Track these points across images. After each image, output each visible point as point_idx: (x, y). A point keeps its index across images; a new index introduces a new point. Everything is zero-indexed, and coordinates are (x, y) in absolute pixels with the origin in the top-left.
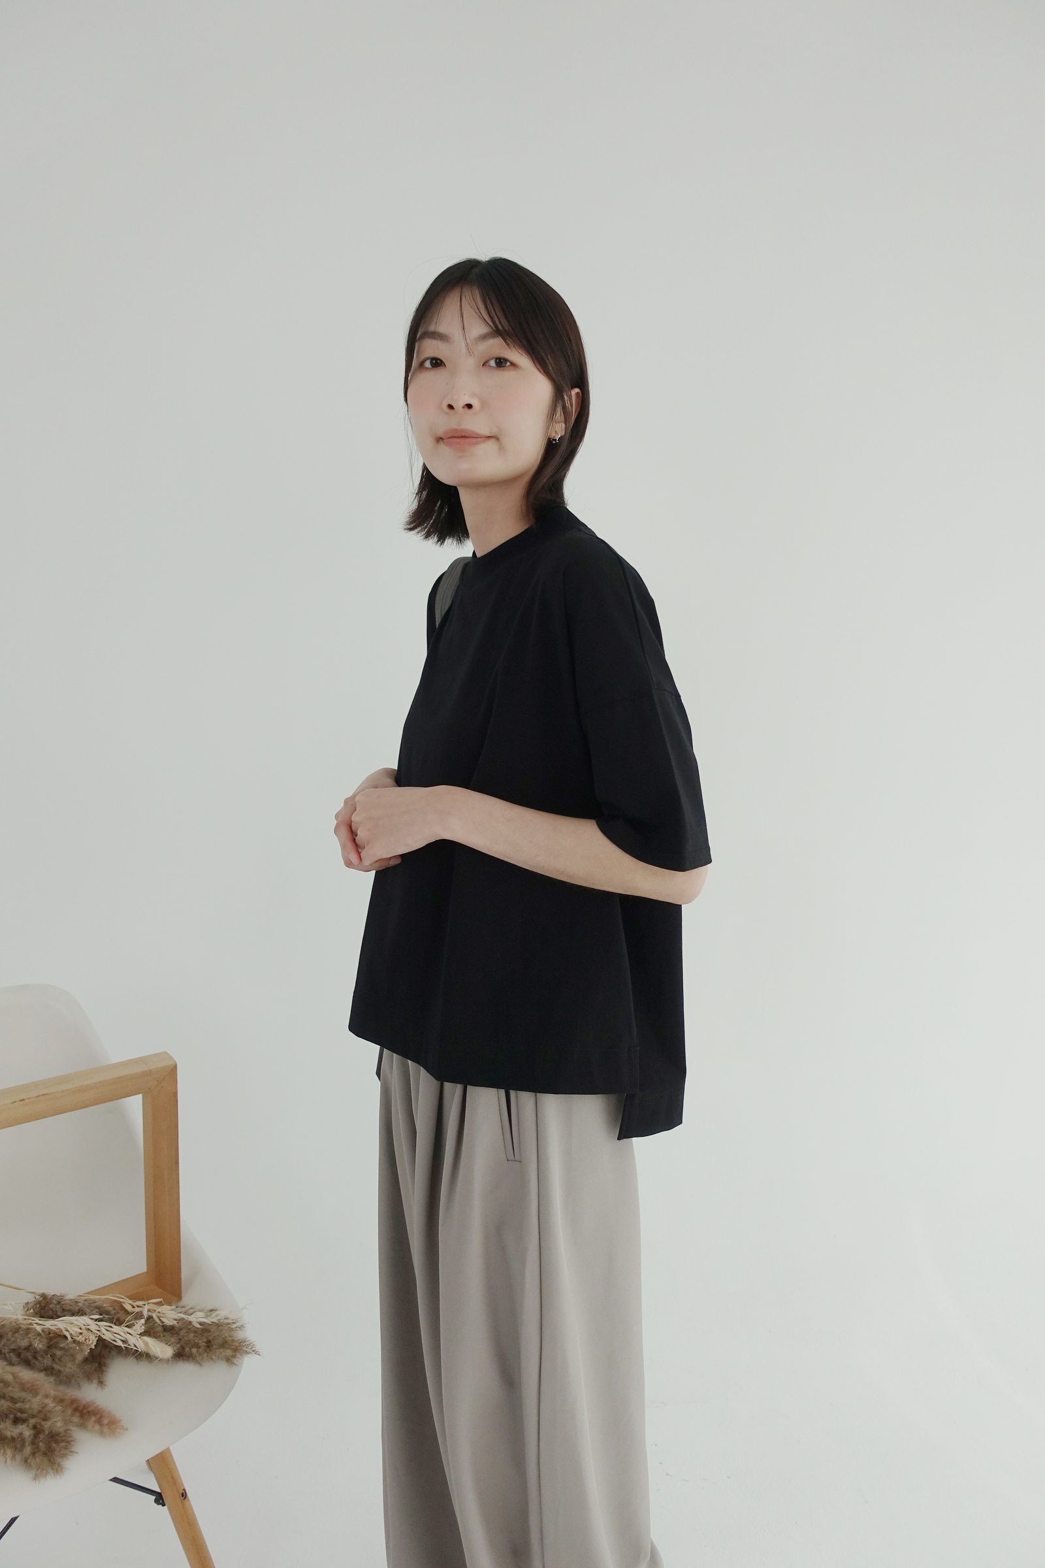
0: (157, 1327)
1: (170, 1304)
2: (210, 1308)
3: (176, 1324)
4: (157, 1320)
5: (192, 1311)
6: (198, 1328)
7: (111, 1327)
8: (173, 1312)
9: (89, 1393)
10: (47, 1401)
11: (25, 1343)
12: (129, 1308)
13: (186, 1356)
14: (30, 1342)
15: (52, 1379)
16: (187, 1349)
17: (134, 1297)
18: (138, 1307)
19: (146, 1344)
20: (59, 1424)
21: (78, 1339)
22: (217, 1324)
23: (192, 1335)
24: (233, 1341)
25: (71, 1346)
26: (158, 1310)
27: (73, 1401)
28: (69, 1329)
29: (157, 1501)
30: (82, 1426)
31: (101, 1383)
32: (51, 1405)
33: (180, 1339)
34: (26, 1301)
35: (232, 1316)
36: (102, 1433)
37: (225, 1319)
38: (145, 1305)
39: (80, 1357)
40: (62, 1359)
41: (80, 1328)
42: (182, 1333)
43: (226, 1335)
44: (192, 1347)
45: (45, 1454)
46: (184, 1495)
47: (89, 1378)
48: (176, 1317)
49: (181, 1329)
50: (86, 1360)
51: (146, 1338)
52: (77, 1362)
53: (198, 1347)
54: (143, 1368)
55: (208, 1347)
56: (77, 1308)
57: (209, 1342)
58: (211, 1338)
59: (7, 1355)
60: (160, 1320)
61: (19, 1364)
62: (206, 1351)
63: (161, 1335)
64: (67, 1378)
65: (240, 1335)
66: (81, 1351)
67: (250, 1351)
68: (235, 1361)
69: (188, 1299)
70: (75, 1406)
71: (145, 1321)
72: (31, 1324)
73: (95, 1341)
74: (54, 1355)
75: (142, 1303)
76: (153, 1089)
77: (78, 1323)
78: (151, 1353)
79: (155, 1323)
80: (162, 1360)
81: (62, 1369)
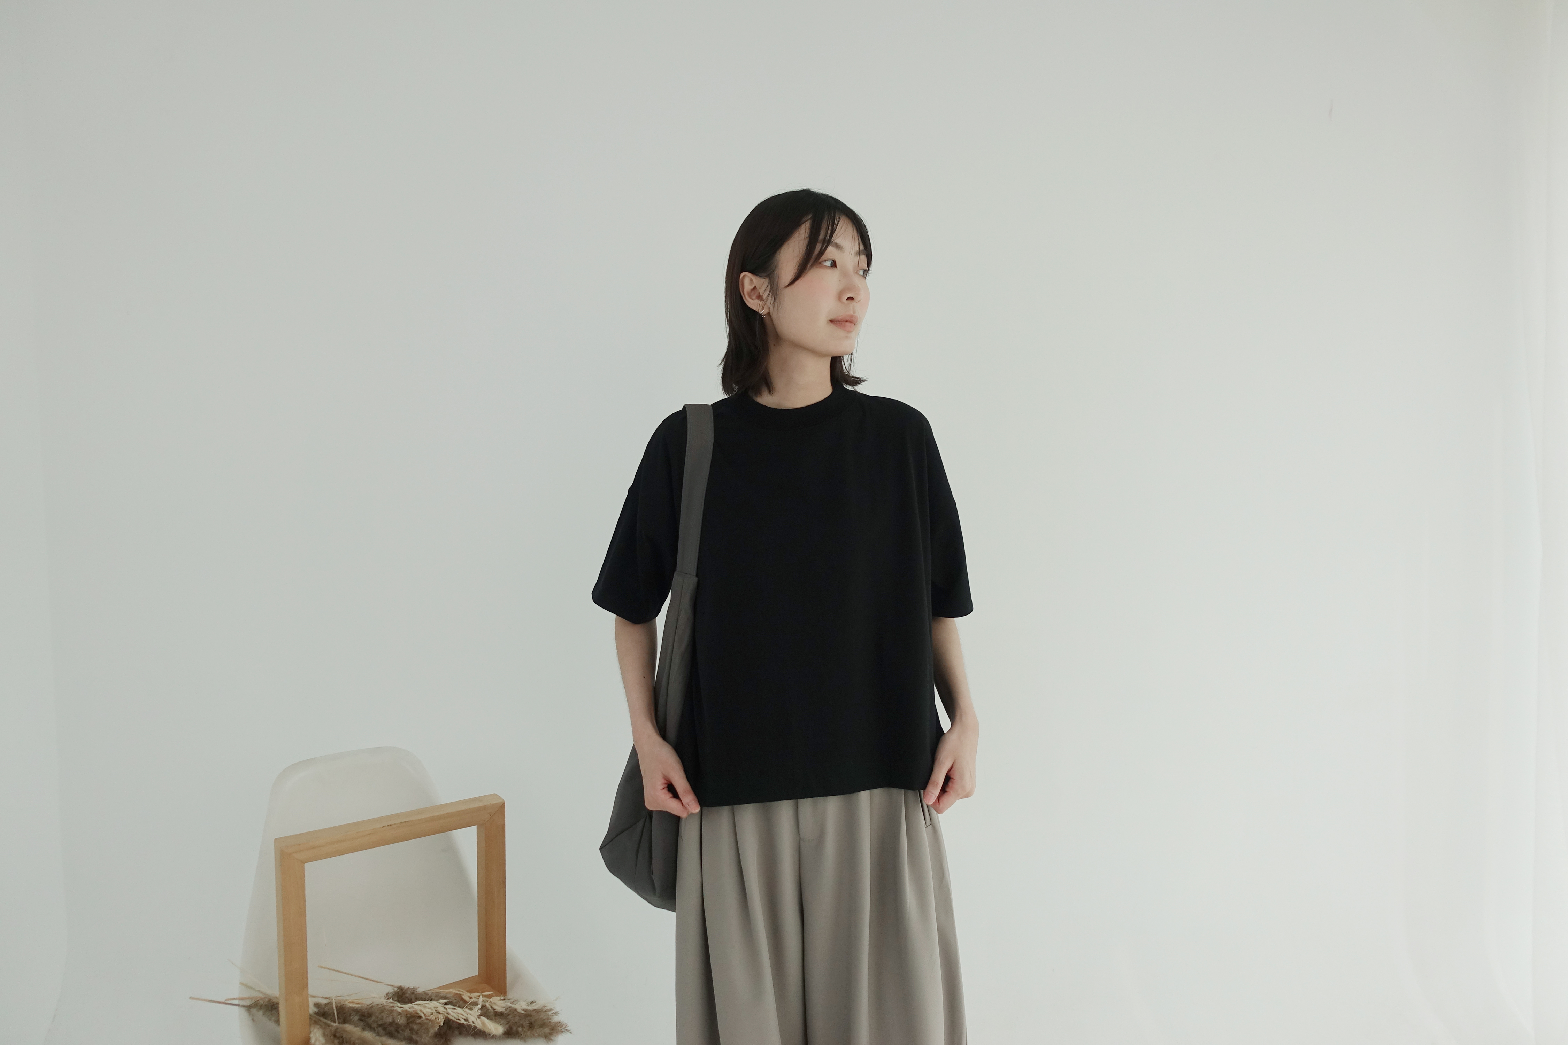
0: (489, 1013)
1: (498, 997)
2: (531, 1000)
3: (504, 1011)
4: (490, 1008)
5: (516, 1002)
6: (522, 1014)
7: (455, 1009)
8: (502, 1002)
11: (390, 1020)
12: (467, 999)
13: (513, 1034)
14: (393, 1018)
16: (514, 1029)
17: (471, 991)
18: (475, 998)
19: (483, 1023)
21: (429, 1018)
22: (537, 1012)
23: (517, 1019)
24: (550, 1022)
25: (425, 1023)
26: (490, 1001)
28: (423, 1011)
33: (509, 1022)
34: (386, 992)
35: (548, 1006)
37: (544, 1008)
38: (479, 997)
39: (432, 1032)
40: (418, 1032)
41: (431, 1010)
42: (510, 1017)
43: (545, 1019)
44: (519, 1026)
48: (504, 1006)
49: (508, 1015)
50: (437, 1035)
51: (483, 1019)
52: (429, 1036)
53: (522, 1026)
55: (530, 1028)
56: (427, 997)
57: (531, 1024)
58: (533, 1020)
59: (376, 1028)
60: (492, 1007)
61: (386, 1034)
62: (529, 1032)
63: (493, 1018)
65: (556, 1019)
66: (433, 1026)
67: (563, 1030)
68: (553, 1039)
69: (511, 995)
71: (481, 1007)
72: (393, 1007)
73: (443, 1021)
74: (412, 1030)
75: (478, 994)
76: (486, 821)
77: (430, 1006)
78: (487, 1031)
79: (488, 1010)
80: (494, 1037)
81: (418, 1039)
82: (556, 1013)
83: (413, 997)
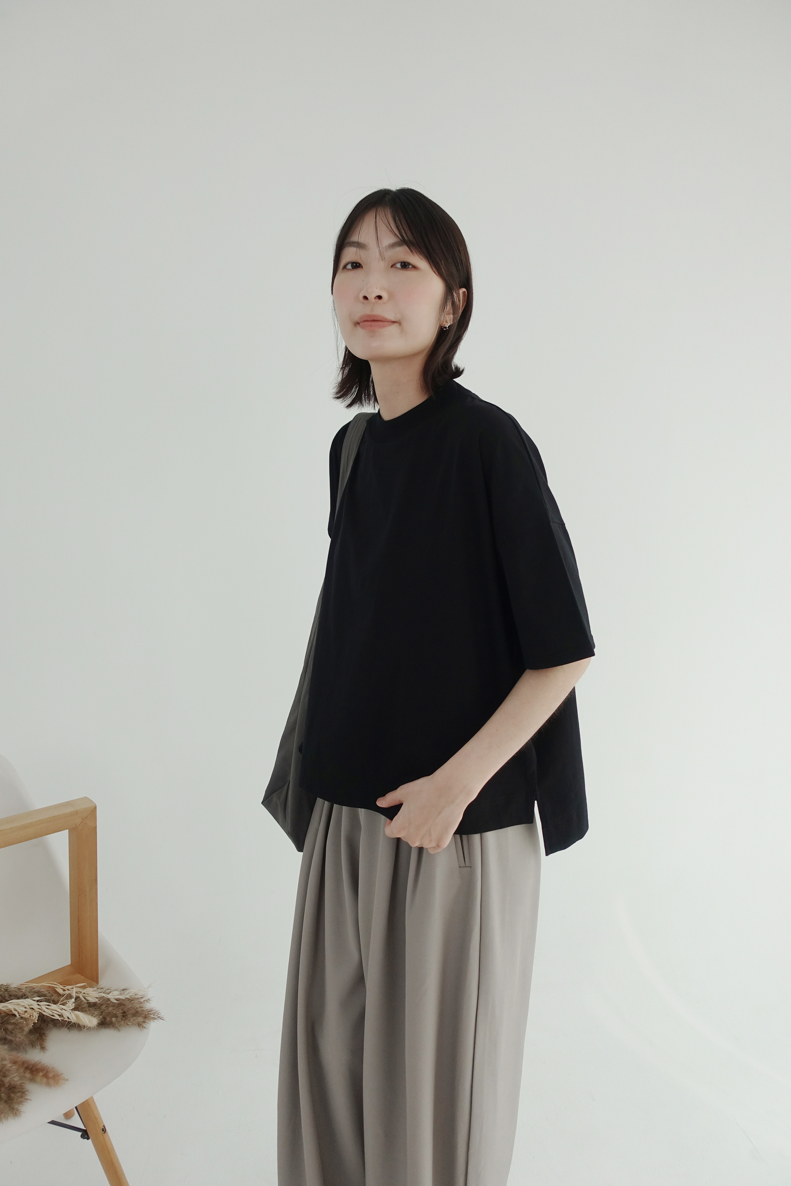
0: (83, 1004)
1: (91, 986)
2: (123, 988)
3: (98, 1001)
4: (83, 999)
5: (108, 991)
6: (115, 1003)
7: (49, 1005)
8: (94, 992)
9: (34, 1056)
10: (5, 1063)
12: (61, 992)
13: (107, 1024)
15: (6, 1047)
16: (108, 1019)
17: (63, 983)
18: (68, 990)
19: (77, 1017)
20: (16, 1079)
21: (24, 1016)
22: (129, 999)
23: (111, 1009)
24: (143, 1011)
25: (19, 1021)
26: (83, 992)
27: (23, 1063)
28: (17, 1009)
29: (82, 1136)
30: (32, 1080)
31: (43, 1048)
32: (9, 1065)
33: (102, 1012)
35: (140, 994)
36: (48, 1084)
37: (136, 995)
38: (72, 988)
39: (27, 1029)
40: (13, 1031)
41: (25, 1008)
42: (103, 1007)
43: (137, 1006)
44: (113, 1017)
45: (6, 1102)
46: (104, 1130)
47: (33, 1045)
48: (97, 996)
49: (102, 1005)
50: (31, 1032)
51: (77, 1012)
52: (24, 1033)
53: (117, 1017)
54: (74, 1035)
55: (123, 1016)
56: (21, 994)
57: (124, 1012)
58: (125, 1009)
60: (85, 998)
62: (122, 1020)
63: (88, 1010)
64: (17, 1045)
65: (148, 1006)
66: (27, 1024)
67: (156, 1017)
68: (145, 1026)
69: (103, 982)
70: (26, 1066)
71: (75, 1000)
73: (37, 1017)
74: (6, 1030)
75: (72, 987)
76: (77, 825)
77: (23, 1004)
78: (81, 1024)
79: (82, 1001)
80: (89, 1029)
81: (13, 1039)
82: (148, 1000)
83: (6, 995)
